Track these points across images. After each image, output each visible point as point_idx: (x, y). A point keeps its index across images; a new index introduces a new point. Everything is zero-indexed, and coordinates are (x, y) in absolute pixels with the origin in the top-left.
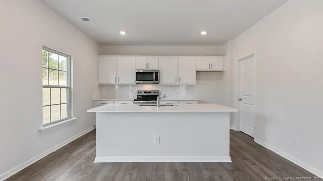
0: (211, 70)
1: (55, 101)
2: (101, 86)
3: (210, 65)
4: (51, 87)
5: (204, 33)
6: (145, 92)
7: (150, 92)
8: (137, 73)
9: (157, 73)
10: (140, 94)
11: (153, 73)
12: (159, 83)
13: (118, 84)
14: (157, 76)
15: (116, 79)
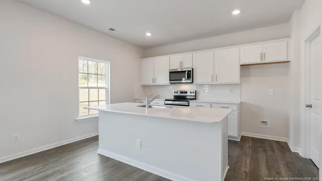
0: (264, 62)
2: (145, 87)
3: (263, 55)
4: (88, 88)
5: (236, 12)
6: (181, 92)
7: (186, 92)
8: (170, 72)
9: (190, 71)
10: (176, 94)
11: (186, 71)
12: (192, 82)
13: (155, 84)
14: (190, 75)
15: (154, 80)
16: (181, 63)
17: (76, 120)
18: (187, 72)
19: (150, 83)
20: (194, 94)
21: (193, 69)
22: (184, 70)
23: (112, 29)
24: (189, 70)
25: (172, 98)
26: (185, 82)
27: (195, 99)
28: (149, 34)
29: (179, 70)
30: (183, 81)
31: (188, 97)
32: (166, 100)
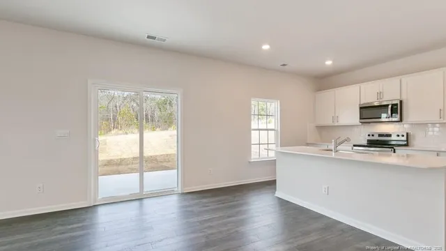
1: (264, 140)
2: (321, 128)
4: (259, 130)
6: (380, 135)
7: (390, 136)
8: (361, 108)
9: (397, 105)
10: (371, 138)
11: (388, 105)
12: (401, 120)
13: (336, 125)
14: (396, 109)
15: (335, 118)
16: (379, 94)
17: (250, 162)
18: (390, 106)
19: (329, 122)
20: (404, 138)
21: (401, 102)
22: (385, 103)
23: (284, 65)
24: (394, 102)
25: (365, 143)
26: (387, 120)
27: (407, 145)
28: (329, 63)
29: (376, 104)
30: (383, 120)
31: (393, 143)
32: (354, 146)
